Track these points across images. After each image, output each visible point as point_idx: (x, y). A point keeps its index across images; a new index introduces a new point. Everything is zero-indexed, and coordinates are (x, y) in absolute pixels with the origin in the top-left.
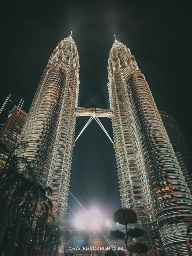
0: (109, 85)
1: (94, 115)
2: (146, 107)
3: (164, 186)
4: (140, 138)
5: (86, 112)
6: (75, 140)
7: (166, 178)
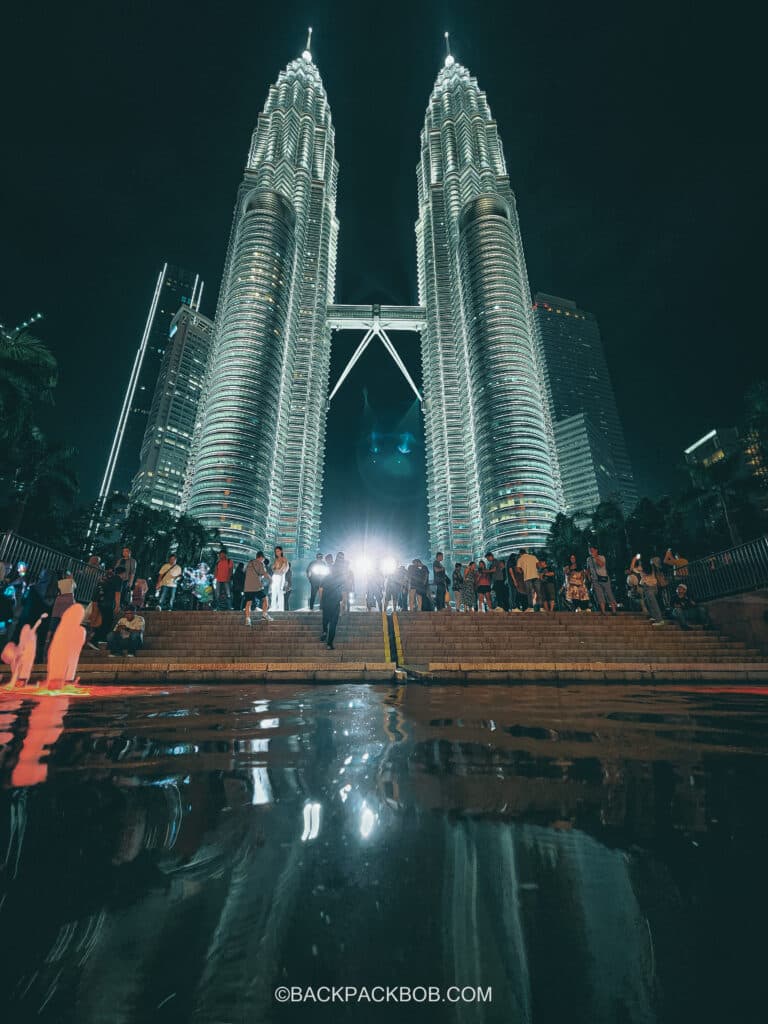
0: (420, 227)
1: (377, 326)
2: (496, 307)
3: (505, 498)
4: (475, 390)
5: (355, 316)
6: (329, 394)
7: (512, 482)
